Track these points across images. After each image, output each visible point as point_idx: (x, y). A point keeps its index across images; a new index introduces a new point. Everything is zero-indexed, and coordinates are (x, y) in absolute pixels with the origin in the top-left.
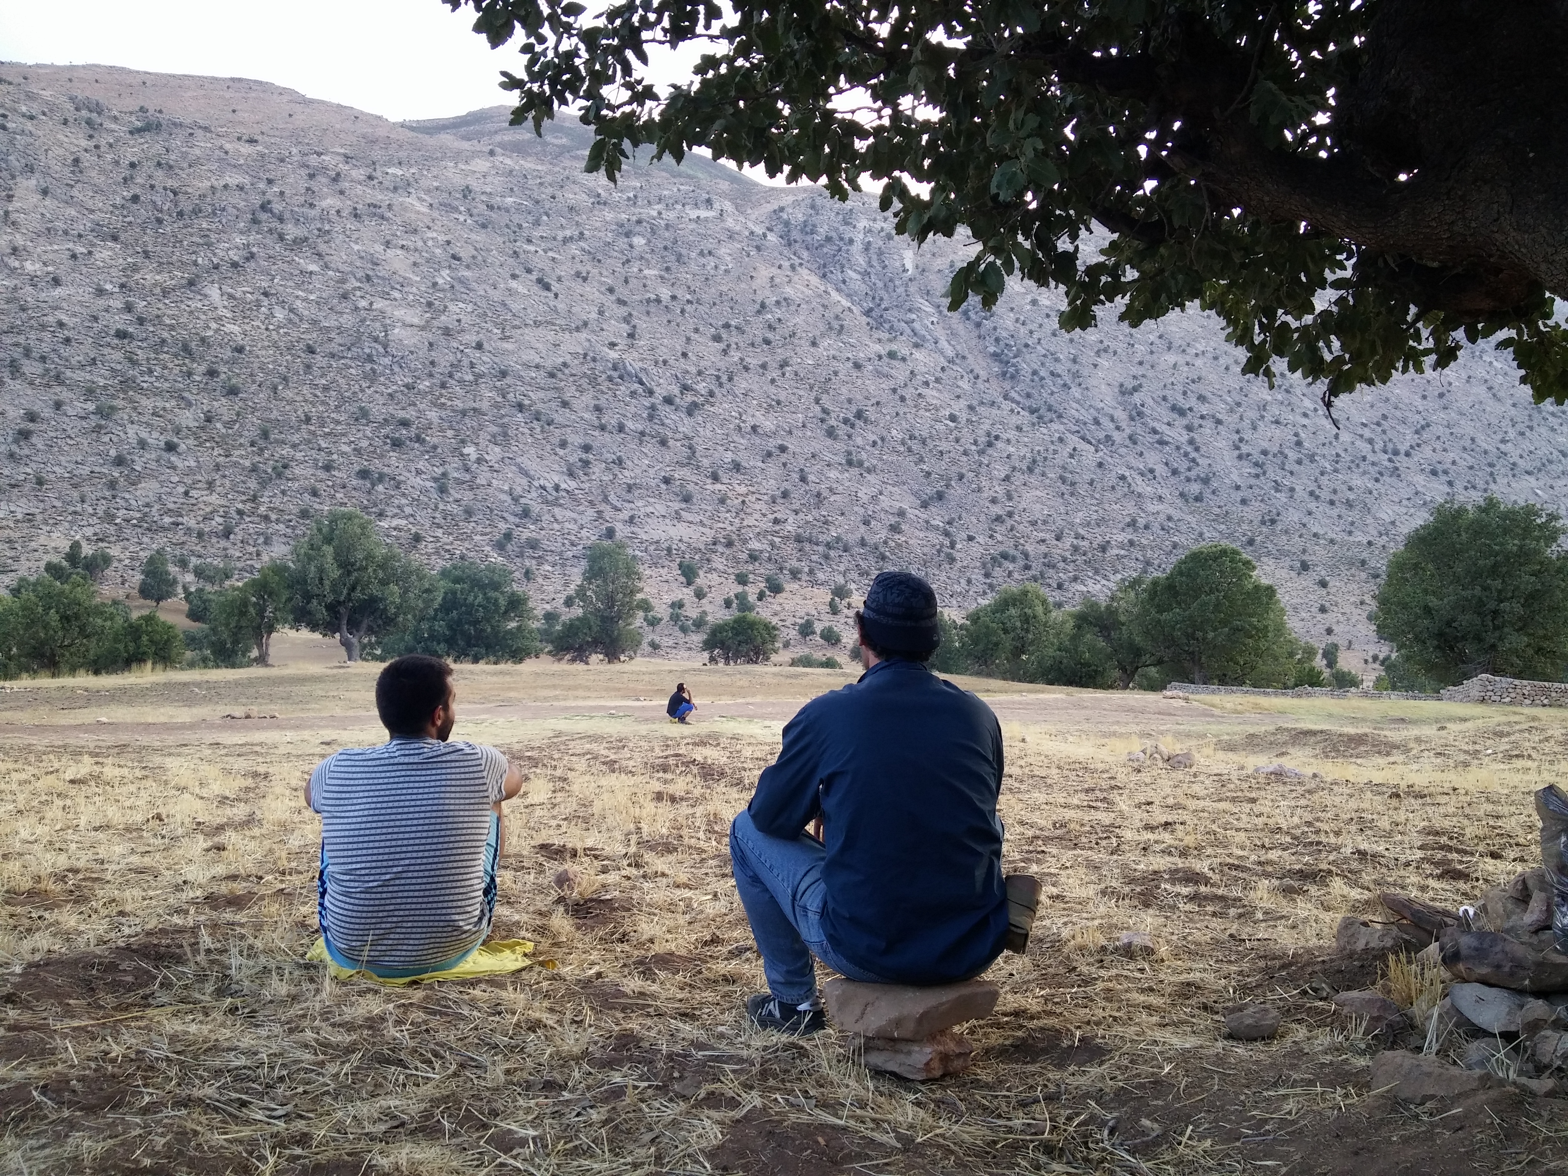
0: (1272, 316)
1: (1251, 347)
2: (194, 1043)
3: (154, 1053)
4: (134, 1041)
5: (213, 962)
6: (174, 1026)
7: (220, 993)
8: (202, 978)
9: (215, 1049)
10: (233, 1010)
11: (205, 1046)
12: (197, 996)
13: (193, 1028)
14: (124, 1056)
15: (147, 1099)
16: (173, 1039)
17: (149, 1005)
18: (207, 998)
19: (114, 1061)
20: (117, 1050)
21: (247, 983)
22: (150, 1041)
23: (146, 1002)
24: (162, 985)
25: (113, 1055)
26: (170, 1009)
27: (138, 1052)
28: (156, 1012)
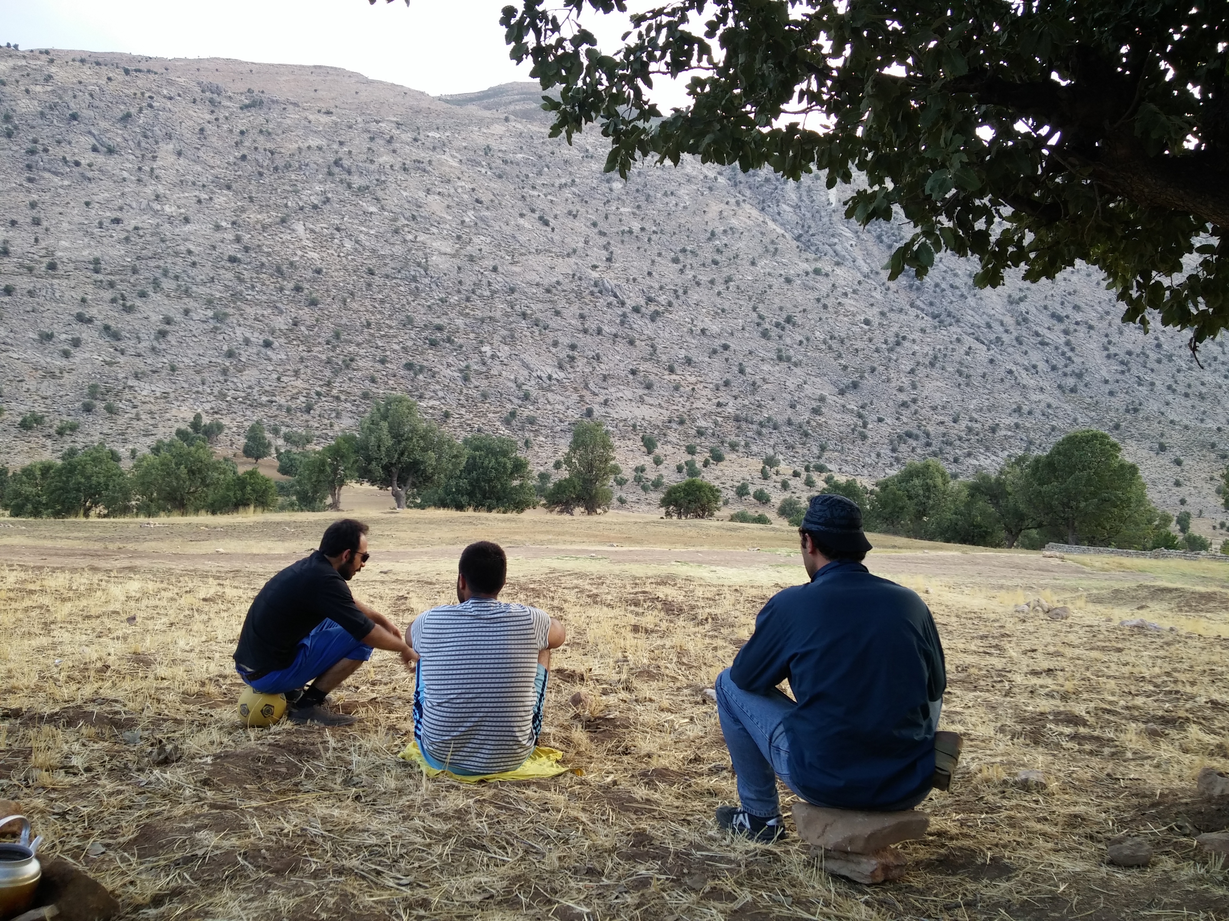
0: (1147, 276)
1: (1130, 301)
2: (339, 824)
3: (314, 831)
4: (298, 821)
5: (338, 758)
6: (321, 810)
7: (347, 783)
8: (333, 772)
9: (353, 829)
10: (357, 798)
11: (347, 827)
12: (331, 784)
13: (336, 812)
14: (293, 832)
15: (314, 866)
16: (324, 820)
17: (300, 791)
18: (337, 787)
19: (287, 835)
20: (288, 828)
21: (364, 776)
22: (308, 822)
23: (297, 788)
24: (306, 775)
25: (286, 831)
26: (314, 795)
27: (302, 829)
28: (306, 796)
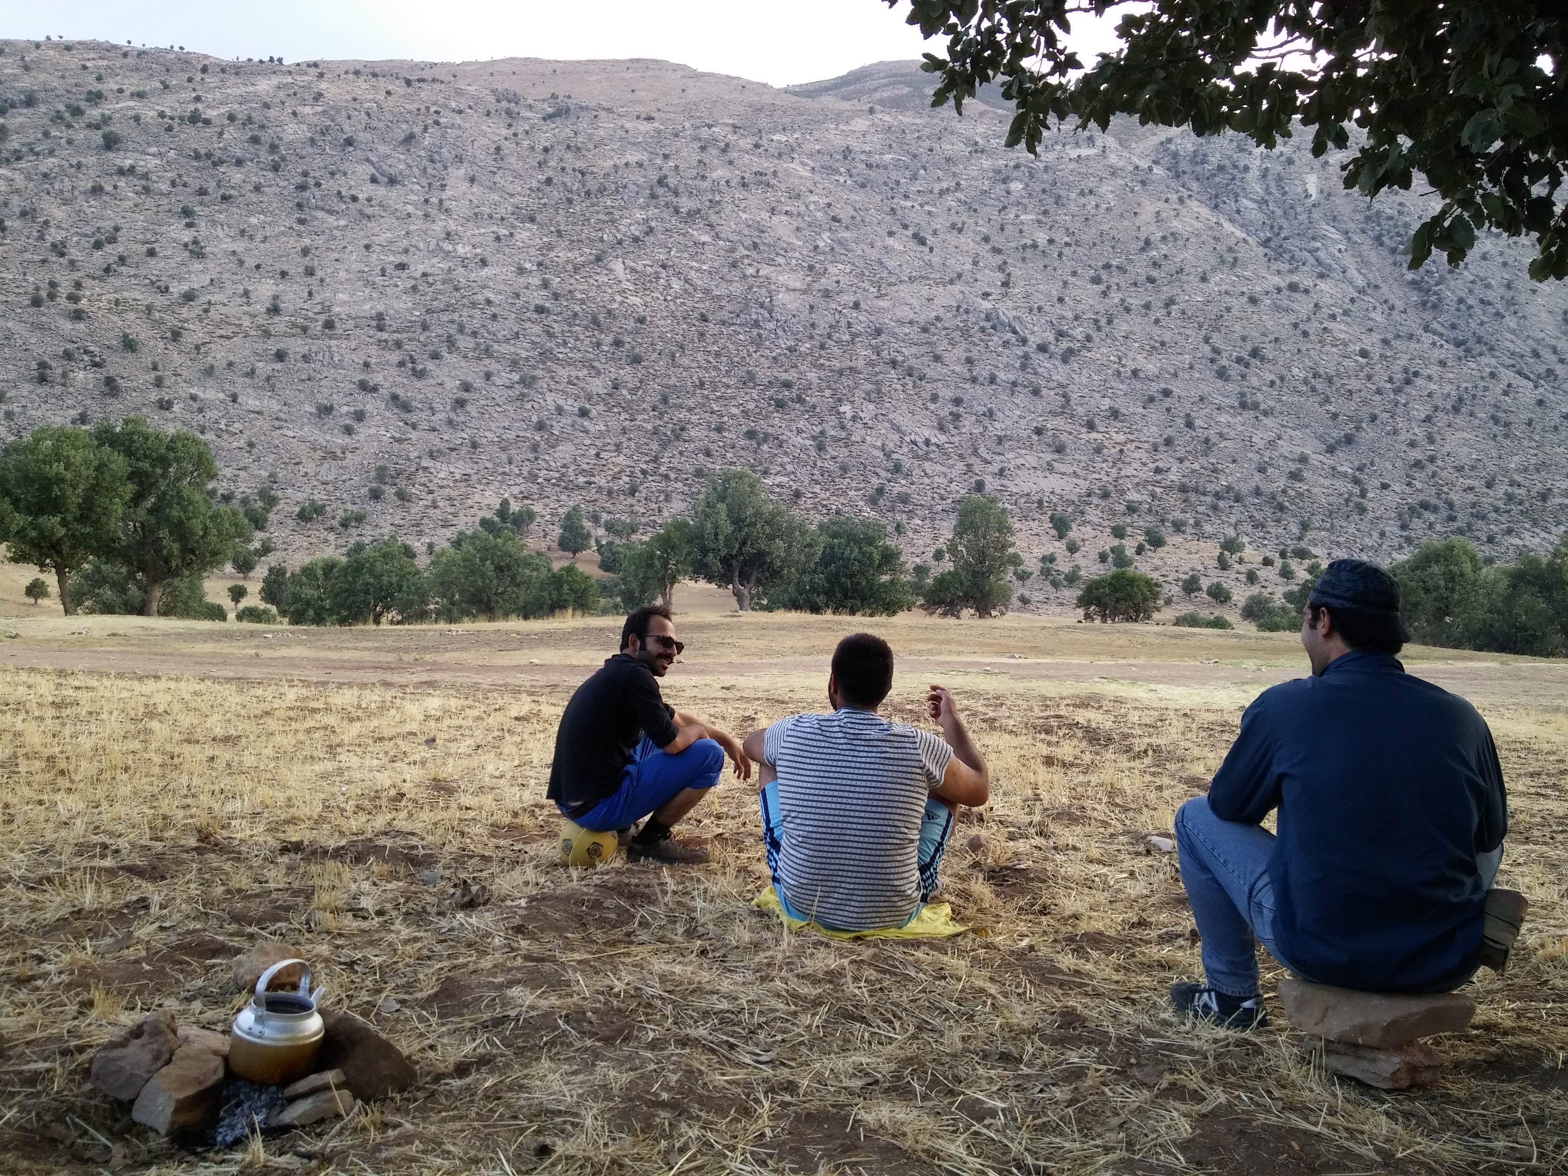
2: (681, 984)
3: (650, 991)
4: (631, 978)
5: (679, 903)
6: (659, 965)
7: (690, 933)
8: (673, 920)
9: (698, 990)
10: (703, 952)
11: (692, 987)
12: (671, 935)
13: (678, 969)
14: (626, 992)
15: (651, 1035)
16: (663, 978)
17: (632, 943)
18: (679, 938)
19: (617, 995)
20: (619, 986)
21: (711, 926)
22: (644, 979)
23: (629, 939)
24: (640, 924)
25: (616, 990)
26: (650, 947)
27: (637, 989)
28: (640, 949)
